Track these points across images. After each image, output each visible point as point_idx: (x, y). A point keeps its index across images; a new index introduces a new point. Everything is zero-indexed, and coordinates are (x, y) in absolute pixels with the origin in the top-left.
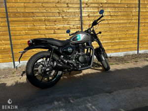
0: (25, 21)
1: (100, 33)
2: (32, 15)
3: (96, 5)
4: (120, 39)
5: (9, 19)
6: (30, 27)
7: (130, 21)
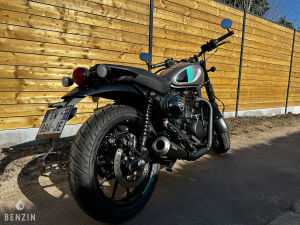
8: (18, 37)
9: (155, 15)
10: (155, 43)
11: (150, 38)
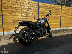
0: (11, 11)
1: (49, 20)
2: (15, 8)
3: (45, 7)
4: (53, 23)
5: (3, 9)
6: (14, 14)
7: (57, 15)
8: (14, 16)
9: (39, 9)
10: (39, 14)
11: (38, 14)
